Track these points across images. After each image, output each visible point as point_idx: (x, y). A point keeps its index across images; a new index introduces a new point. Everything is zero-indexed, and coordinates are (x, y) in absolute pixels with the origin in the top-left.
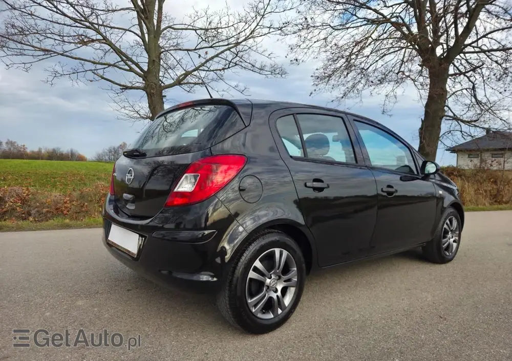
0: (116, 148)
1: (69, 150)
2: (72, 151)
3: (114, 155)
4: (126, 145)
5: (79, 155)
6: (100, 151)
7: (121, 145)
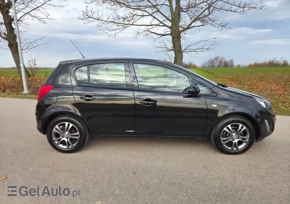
0: (213, 59)
1: (189, 62)
2: (190, 63)
3: (211, 64)
4: (219, 57)
5: (194, 64)
6: (204, 62)
7: (216, 58)
